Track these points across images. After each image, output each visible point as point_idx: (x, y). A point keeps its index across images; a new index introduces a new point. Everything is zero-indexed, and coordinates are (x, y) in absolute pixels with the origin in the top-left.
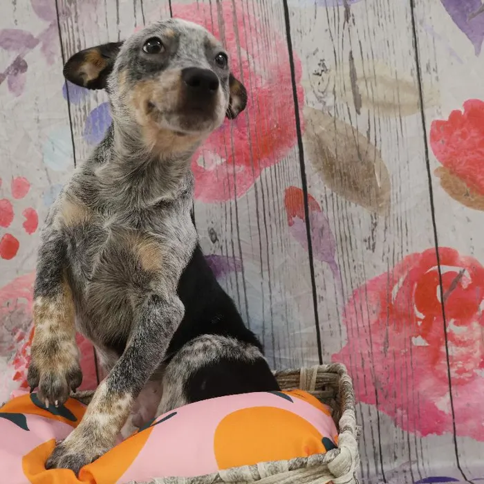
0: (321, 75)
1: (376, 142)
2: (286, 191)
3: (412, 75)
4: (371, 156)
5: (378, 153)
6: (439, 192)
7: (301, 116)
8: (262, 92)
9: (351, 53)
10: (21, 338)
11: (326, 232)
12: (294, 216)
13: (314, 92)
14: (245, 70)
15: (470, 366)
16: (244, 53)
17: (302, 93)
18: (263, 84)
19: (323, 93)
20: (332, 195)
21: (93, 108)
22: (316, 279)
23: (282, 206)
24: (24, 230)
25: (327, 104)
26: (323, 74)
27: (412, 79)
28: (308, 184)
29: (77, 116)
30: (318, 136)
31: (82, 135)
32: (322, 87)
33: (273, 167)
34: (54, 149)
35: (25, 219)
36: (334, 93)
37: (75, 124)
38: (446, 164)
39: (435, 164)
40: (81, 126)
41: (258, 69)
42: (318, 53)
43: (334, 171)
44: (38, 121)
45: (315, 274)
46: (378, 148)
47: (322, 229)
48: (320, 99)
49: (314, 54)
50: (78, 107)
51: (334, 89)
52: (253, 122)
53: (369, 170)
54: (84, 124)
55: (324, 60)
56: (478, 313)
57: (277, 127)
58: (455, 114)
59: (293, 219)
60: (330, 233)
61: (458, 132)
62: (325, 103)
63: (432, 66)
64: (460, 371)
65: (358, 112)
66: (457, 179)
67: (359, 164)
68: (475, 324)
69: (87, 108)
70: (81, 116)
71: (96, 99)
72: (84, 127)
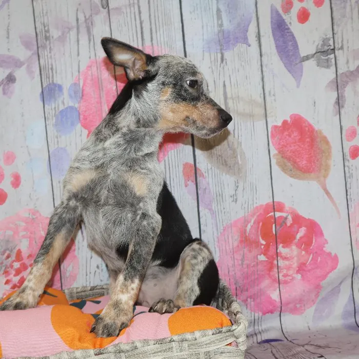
1: (238, 136)
2: (183, 164)
3: (260, 97)
4: (236, 146)
5: (240, 144)
6: (275, 168)
9: (224, 82)
10: (8, 257)
11: (207, 191)
12: (188, 181)
15: (291, 272)
20: (212, 168)
21: (61, 109)
22: (201, 220)
23: (181, 174)
24: (11, 186)
27: (261, 100)
28: (197, 161)
29: (49, 113)
31: (53, 126)
33: (176, 150)
34: (33, 134)
35: (12, 179)
37: (48, 119)
38: (279, 152)
39: (274, 151)
40: (52, 120)
44: (23, 115)
45: (200, 217)
46: (240, 140)
47: (205, 189)
50: (50, 107)
53: (234, 154)
54: (54, 118)
56: (296, 241)
58: (285, 122)
59: (188, 182)
60: (210, 192)
61: (286, 133)
63: (272, 93)
64: (285, 276)
66: (285, 161)
67: (228, 149)
68: (294, 247)
69: (57, 109)
70: (52, 113)
71: (63, 103)
72: (54, 121)
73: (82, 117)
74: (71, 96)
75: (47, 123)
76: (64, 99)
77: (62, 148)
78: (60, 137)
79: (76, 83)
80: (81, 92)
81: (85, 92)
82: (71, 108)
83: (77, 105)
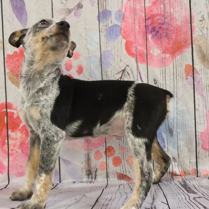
0: (202, 21)
2: (186, 65)
7: (193, 37)
8: (178, 26)
11: (200, 83)
12: (188, 76)
13: (199, 28)
14: (172, 17)
16: (172, 10)
17: (194, 28)
18: (179, 23)
19: (202, 28)
20: (204, 69)
21: (109, 26)
22: (196, 101)
23: (184, 71)
24: (76, 73)
25: (204, 33)
26: (203, 21)
28: (194, 64)
29: (102, 28)
30: (199, 45)
31: (104, 36)
32: (202, 26)
33: (181, 56)
34: (91, 41)
35: (78, 69)
36: (207, 28)
37: (101, 32)
40: (104, 32)
41: (177, 17)
42: (201, 13)
43: (205, 59)
44: (86, 29)
45: (195, 100)
47: (199, 82)
48: (201, 30)
49: (200, 13)
50: (103, 25)
51: (207, 27)
52: (174, 37)
54: (105, 32)
55: (203, 15)
57: (184, 40)
59: (188, 77)
60: (202, 83)
62: (203, 32)
69: (107, 25)
70: (104, 28)
71: (112, 23)
72: (105, 33)
73: (122, 31)
74: (116, 18)
75: (101, 34)
76: (112, 19)
78: (108, 43)
79: (120, 10)
80: (123, 16)
81: (125, 16)
82: (116, 25)
83: (120, 24)
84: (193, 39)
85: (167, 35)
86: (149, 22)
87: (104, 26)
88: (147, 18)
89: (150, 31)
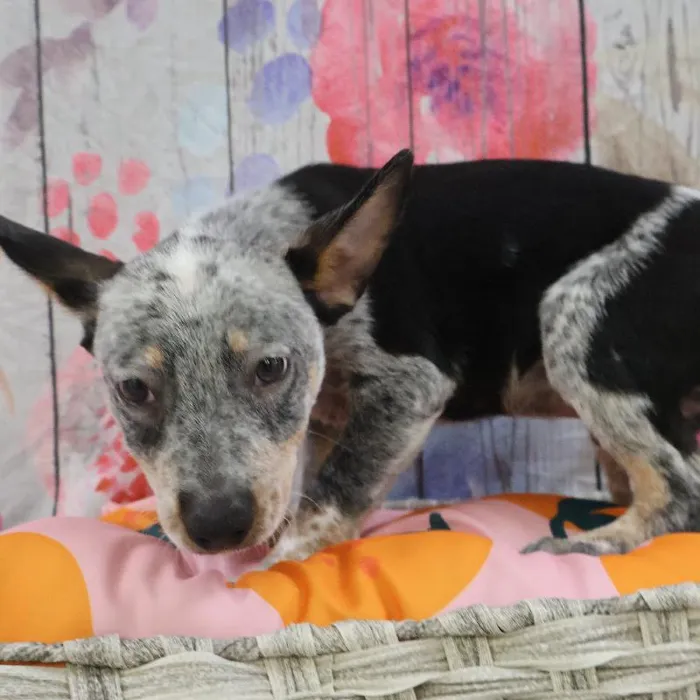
0: (624, 48)
7: (591, 106)
8: (535, 65)
9: (670, 21)
10: (111, 423)
13: (612, 71)
14: (511, 29)
16: (510, 2)
17: (595, 70)
18: (537, 52)
19: (626, 75)
21: (267, 60)
24: (132, 245)
25: (631, 93)
26: (628, 48)
29: (238, 71)
30: (614, 138)
31: (246, 100)
32: (625, 67)
34: (194, 120)
35: (137, 229)
36: (643, 77)
37: (235, 83)
40: (246, 86)
41: (530, 28)
42: (621, 17)
44: (173, 72)
48: (621, 85)
49: (615, 17)
50: (241, 57)
51: (643, 71)
52: (518, 108)
54: (250, 85)
55: (629, 27)
57: (555, 118)
62: (627, 91)
65: (676, 108)
69: (257, 59)
70: (245, 71)
71: (274, 46)
72: (249, 90)
73: (316, 81)
74: (291, 28)
75: (232, 93)
76: (276, 36)
77: (264, 156)
78: (261, 128)
80: (318, 22)
81: (330, 22)
82: (291, 59)
83: (306, 53)
84: (592, 115)
85: (492, 98)
86: (423, 46)
87: (244, 61)
88: (413, 31)
89: (426, 80)
